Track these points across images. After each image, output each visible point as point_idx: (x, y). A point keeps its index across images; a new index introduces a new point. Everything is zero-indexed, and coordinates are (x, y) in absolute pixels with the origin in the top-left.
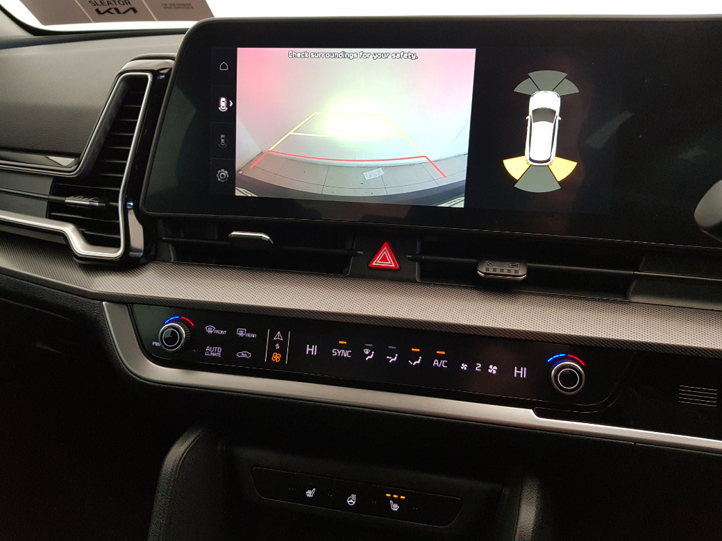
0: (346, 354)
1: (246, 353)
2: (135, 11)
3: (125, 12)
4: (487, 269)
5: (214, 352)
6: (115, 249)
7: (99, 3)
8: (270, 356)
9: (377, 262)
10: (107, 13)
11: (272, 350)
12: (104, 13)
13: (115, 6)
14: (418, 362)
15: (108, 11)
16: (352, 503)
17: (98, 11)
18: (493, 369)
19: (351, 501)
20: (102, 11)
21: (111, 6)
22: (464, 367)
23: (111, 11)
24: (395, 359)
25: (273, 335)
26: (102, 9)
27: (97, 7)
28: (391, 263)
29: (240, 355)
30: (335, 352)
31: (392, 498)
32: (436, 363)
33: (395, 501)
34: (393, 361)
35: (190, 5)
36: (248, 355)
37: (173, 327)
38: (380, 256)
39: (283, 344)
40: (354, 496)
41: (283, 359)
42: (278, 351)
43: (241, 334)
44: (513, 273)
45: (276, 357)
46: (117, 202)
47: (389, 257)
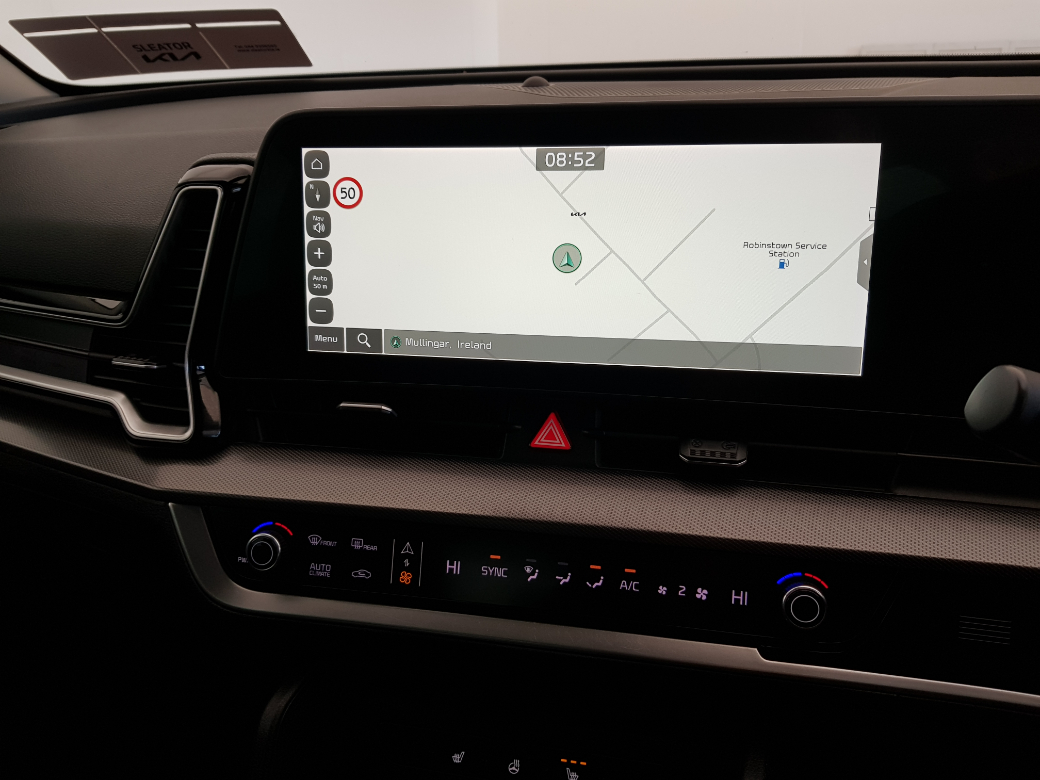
0: (500, 573)
1: (365, 572)
2: (198, 56)
3: (183, 59)
4: (693, 452)
5: (321, 570)
6: (182, 429)
7: (148, 48)
8: (397, 576)
9: (541, 441)
10: (159, 61)
11: (400, 568)
12: (154, 60)
13: (170, 51)
14: (600, 584)
15: (160, 57)
16: (514, 771)
17: (145, 58)
18: (702, 594)
19: (514, 768)
20: (151, 58)
21: (163, 51)
22: (662, 590)
23: (164, 57)
24: (567, 580)
25: (400, 547)
26: (152, 55)
27: (144, 53)
28: (560, 442)
29: (356, 574)
30: (485, 570)
31: (568, 764)
32: (623, 585)
33: (574, 768)
34: (565, 583)
35: (275, 46)
36: (367, 575)
37: (265, 538)
38: (544, 433)
39: (414, 559)
40: (517, 762)
41: (414, 580)
42: (407, 570)
43: (357, 546)
44: (728, 458)
45: (405, 578)
46: (183, 362)
47: (557, 434)
